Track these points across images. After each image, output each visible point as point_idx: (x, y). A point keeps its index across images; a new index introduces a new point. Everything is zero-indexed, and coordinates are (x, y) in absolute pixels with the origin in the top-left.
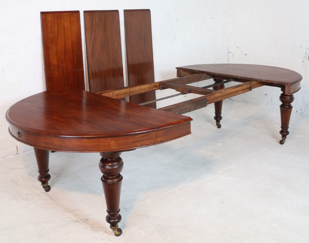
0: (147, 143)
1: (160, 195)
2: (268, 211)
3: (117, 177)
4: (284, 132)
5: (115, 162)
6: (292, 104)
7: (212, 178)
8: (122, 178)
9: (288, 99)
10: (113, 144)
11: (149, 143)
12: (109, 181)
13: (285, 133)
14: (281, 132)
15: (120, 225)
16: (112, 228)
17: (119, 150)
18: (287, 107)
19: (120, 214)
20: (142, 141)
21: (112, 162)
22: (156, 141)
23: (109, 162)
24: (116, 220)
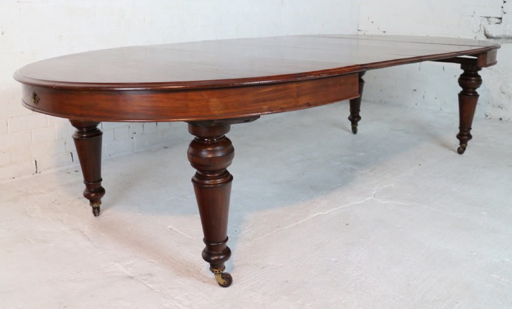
0: (282, 106)
1: (278, 229)
2: (475, 254)
3: (222, 175)
4: (464, 135)
5: (217, 144)
6: (478, 90)
7: (363, 201)
8: (231, 178)
9: (473, 81)
10: (215, 106)
11: (286, 106)
12: (207, 182)
13: (466, 137)
14: (459, 136)
15: (228, 266)
16: (213, 272)
17: (227, 117)
18: (471, 94)
19: (227, 247)
20: (271, 100)
21: (213, 144)
22: (298, 102)
23: (207, 146)
24: (222, 257)
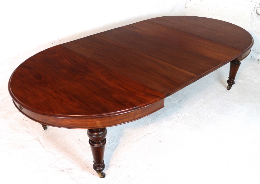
0: (127, 120)
4: (231, 82)
10: (99, 123)
11: (129, 120)
12: (95, 145)
14: (228, 82)
16: (97, 173)
20: (123, 119)
22: (135, 118)
23: (95, 132)
24: (101, 169)
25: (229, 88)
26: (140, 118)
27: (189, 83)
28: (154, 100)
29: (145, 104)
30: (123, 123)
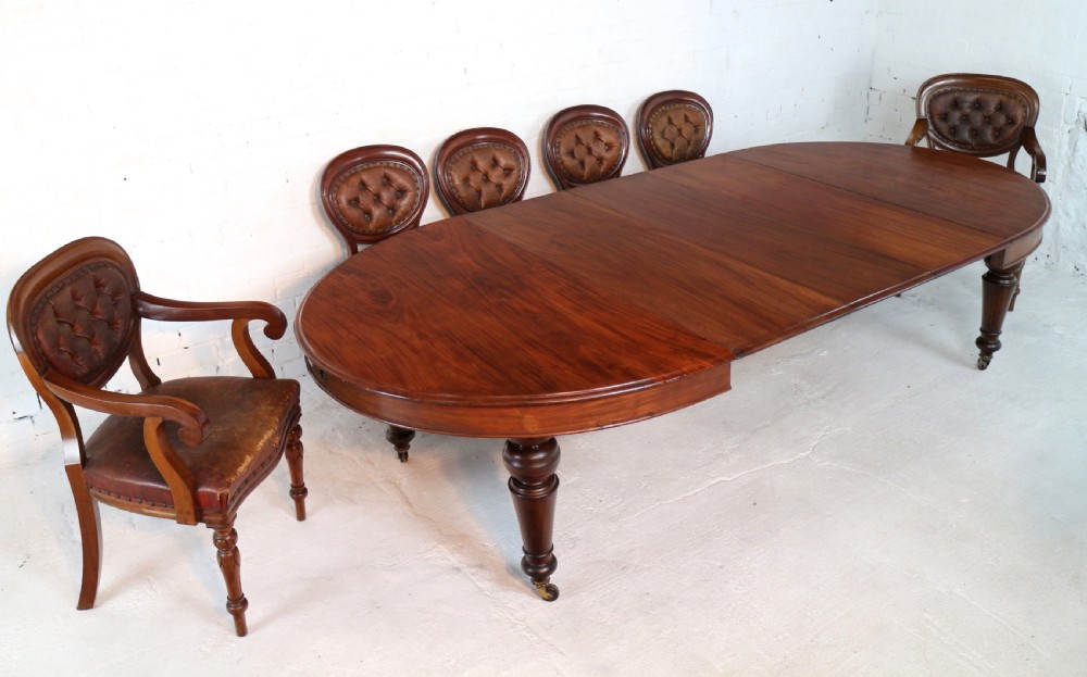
0: (614, 420)
4: (989, 343)
11: (619, 419)
14: (980, 342)
15: (554, 579)
16: (534, 585)
19: (553, 556)
20: (599, 414)
22: (637, 413)
24: (545, 570)
25: (983, 363)
26: (651, 415)
27: (812, 323)
28: (695, 366)
29: (665, 375)
30: (600, 426)
